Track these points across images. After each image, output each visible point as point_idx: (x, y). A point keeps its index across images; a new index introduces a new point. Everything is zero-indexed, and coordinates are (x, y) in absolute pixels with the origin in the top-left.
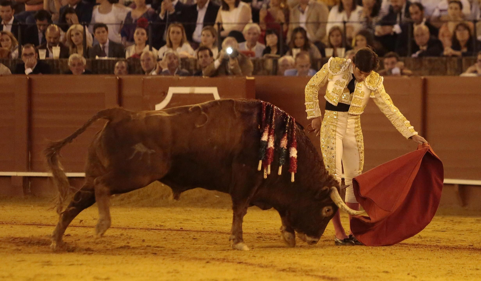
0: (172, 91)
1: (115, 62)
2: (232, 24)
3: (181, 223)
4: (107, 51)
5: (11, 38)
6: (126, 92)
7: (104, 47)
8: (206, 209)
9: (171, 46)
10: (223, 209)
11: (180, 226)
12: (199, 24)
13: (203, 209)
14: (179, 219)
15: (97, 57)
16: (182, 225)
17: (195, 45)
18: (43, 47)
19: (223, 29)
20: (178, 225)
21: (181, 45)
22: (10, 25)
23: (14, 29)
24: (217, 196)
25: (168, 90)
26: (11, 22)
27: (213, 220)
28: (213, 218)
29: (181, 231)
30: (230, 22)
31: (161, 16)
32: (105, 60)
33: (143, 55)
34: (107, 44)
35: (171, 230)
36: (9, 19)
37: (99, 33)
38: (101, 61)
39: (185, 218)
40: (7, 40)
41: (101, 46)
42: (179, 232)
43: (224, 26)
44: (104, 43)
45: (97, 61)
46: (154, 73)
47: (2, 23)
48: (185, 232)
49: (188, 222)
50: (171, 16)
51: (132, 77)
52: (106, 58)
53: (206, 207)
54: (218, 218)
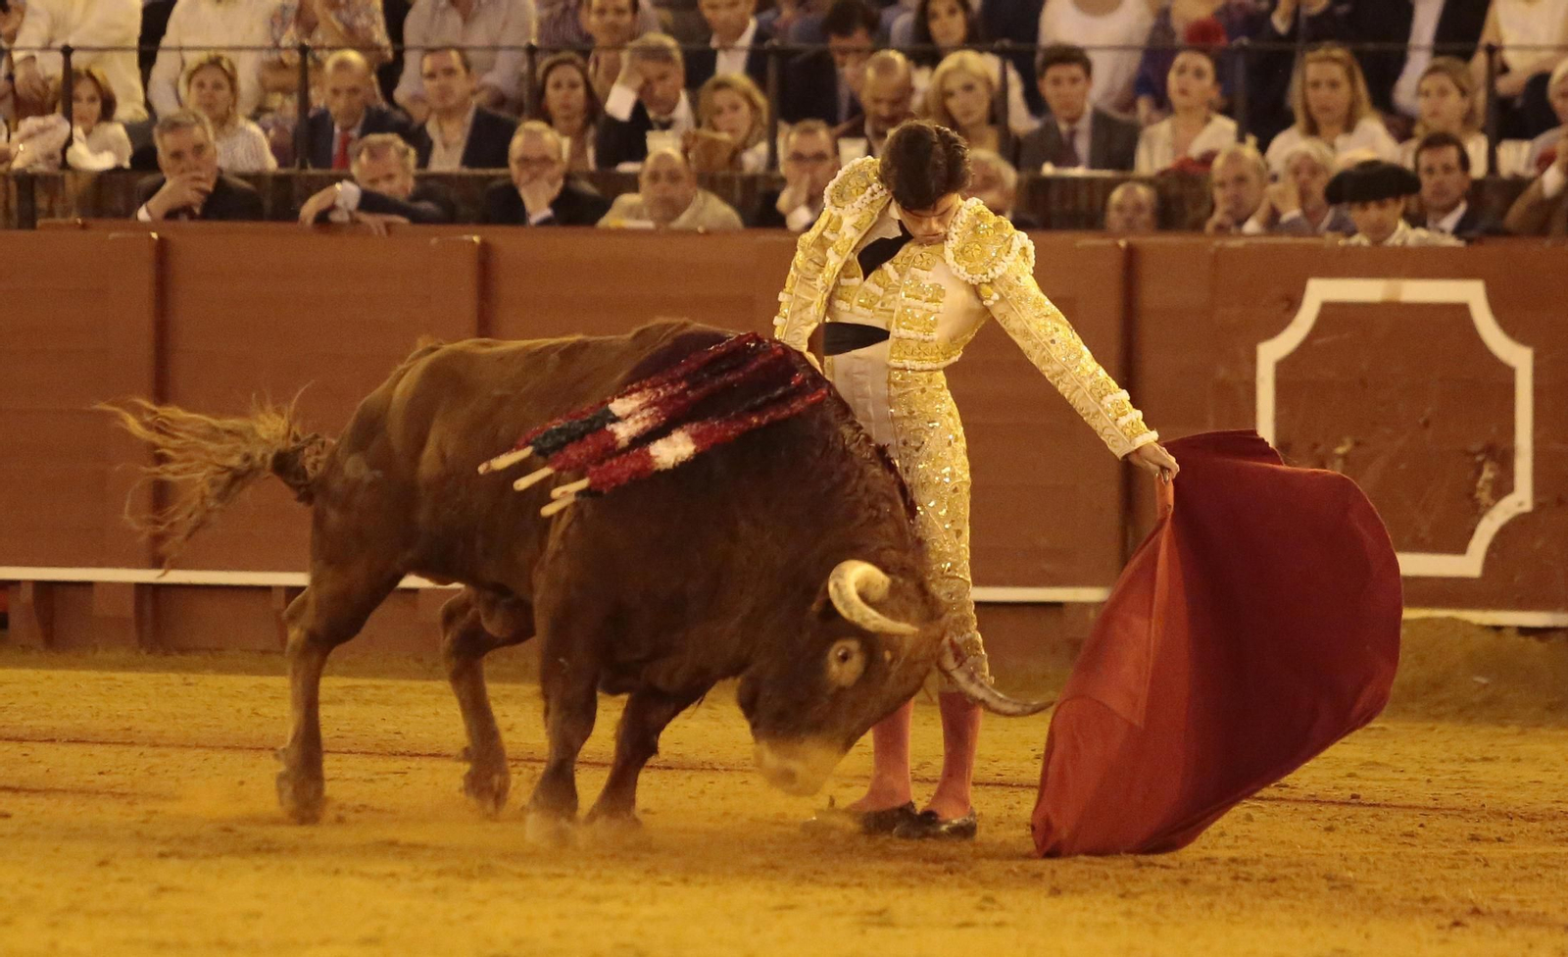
0: (1320, 292)
1: (1110, 186)
2: (1537, 48)
3: (1350, 775)
4: (1083, 146)
5: (748, 98)
6: (1153, 294)
7: (1073, 134)
8: (1440, 727)
9: (1313, 129)
10: (1504, 726)
11: (1351, 789)
12: (1418, 48)
13: (1430, 725)
14: (1344, 760)
15: (1048, 169)
16: (1356, 783)
17: (1402, 127)
18: (856, 132)
19: (1505, 69)
20: (1341, 783)
21: (1349, 124)
22: (742, 49)
23: (756, 66)
24: (1484, 681)
25: (1302, 289)
26: (746, 39)
27: (1471, 767)
28: (1468, 760)
29: (1354, 805)
30: (1527, 41)
31: (1280, 23)
32: (1076, 180)
33: (1218, 163)
34: (1084, 125)
35: (1316, 801)
36: (740, 31)
37: (1057, 82)
38: (1064, 181)
39: (1367, 757)
40: (735, 107)
41: (1064, 127)
42: (1348, 810)
43: (1511, 57)
44: (1072, 120)
45: (1048, 182)
46: (1252, 226)
47: (714, 43)
48: (1371, 811)
49: (1378, 775)
50: (1314, 20)
51: (1172, 240)
52: (1079, 172)
53: (1438, 717)
54: (1485, 759)
